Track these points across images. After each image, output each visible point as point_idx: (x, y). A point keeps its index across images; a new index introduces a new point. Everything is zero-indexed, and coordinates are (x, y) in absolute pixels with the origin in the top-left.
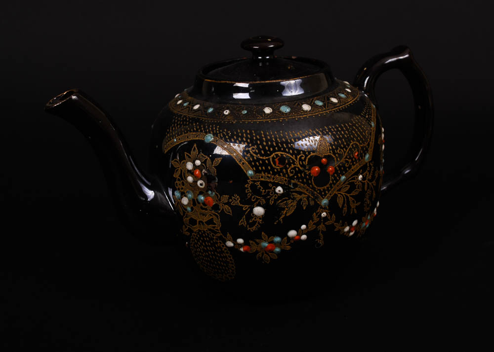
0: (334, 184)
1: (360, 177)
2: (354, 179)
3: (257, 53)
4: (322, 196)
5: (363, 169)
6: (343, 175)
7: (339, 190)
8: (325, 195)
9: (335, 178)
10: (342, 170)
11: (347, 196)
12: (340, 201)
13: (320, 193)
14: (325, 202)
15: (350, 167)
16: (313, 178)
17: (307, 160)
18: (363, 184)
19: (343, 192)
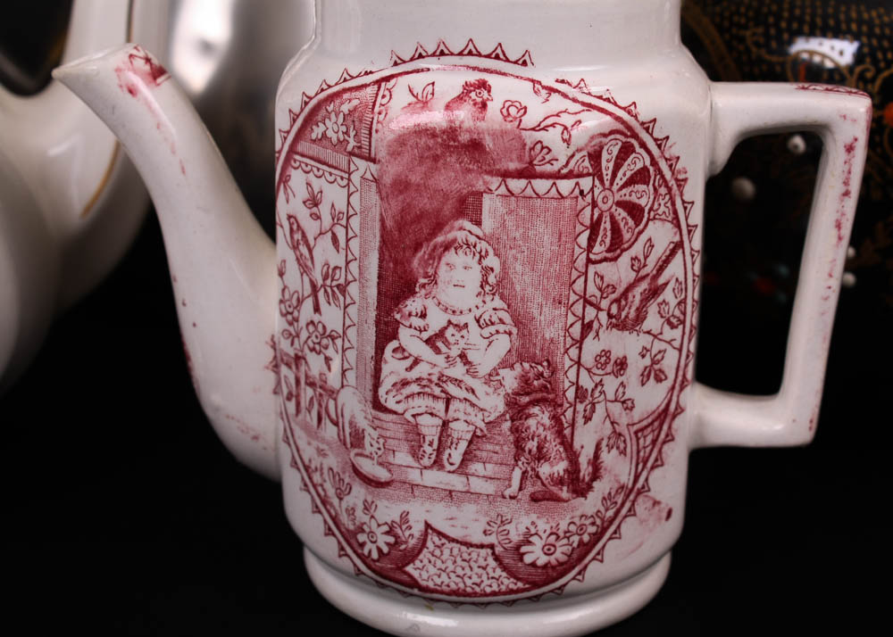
16: (887, 131)
17: (878, 82)
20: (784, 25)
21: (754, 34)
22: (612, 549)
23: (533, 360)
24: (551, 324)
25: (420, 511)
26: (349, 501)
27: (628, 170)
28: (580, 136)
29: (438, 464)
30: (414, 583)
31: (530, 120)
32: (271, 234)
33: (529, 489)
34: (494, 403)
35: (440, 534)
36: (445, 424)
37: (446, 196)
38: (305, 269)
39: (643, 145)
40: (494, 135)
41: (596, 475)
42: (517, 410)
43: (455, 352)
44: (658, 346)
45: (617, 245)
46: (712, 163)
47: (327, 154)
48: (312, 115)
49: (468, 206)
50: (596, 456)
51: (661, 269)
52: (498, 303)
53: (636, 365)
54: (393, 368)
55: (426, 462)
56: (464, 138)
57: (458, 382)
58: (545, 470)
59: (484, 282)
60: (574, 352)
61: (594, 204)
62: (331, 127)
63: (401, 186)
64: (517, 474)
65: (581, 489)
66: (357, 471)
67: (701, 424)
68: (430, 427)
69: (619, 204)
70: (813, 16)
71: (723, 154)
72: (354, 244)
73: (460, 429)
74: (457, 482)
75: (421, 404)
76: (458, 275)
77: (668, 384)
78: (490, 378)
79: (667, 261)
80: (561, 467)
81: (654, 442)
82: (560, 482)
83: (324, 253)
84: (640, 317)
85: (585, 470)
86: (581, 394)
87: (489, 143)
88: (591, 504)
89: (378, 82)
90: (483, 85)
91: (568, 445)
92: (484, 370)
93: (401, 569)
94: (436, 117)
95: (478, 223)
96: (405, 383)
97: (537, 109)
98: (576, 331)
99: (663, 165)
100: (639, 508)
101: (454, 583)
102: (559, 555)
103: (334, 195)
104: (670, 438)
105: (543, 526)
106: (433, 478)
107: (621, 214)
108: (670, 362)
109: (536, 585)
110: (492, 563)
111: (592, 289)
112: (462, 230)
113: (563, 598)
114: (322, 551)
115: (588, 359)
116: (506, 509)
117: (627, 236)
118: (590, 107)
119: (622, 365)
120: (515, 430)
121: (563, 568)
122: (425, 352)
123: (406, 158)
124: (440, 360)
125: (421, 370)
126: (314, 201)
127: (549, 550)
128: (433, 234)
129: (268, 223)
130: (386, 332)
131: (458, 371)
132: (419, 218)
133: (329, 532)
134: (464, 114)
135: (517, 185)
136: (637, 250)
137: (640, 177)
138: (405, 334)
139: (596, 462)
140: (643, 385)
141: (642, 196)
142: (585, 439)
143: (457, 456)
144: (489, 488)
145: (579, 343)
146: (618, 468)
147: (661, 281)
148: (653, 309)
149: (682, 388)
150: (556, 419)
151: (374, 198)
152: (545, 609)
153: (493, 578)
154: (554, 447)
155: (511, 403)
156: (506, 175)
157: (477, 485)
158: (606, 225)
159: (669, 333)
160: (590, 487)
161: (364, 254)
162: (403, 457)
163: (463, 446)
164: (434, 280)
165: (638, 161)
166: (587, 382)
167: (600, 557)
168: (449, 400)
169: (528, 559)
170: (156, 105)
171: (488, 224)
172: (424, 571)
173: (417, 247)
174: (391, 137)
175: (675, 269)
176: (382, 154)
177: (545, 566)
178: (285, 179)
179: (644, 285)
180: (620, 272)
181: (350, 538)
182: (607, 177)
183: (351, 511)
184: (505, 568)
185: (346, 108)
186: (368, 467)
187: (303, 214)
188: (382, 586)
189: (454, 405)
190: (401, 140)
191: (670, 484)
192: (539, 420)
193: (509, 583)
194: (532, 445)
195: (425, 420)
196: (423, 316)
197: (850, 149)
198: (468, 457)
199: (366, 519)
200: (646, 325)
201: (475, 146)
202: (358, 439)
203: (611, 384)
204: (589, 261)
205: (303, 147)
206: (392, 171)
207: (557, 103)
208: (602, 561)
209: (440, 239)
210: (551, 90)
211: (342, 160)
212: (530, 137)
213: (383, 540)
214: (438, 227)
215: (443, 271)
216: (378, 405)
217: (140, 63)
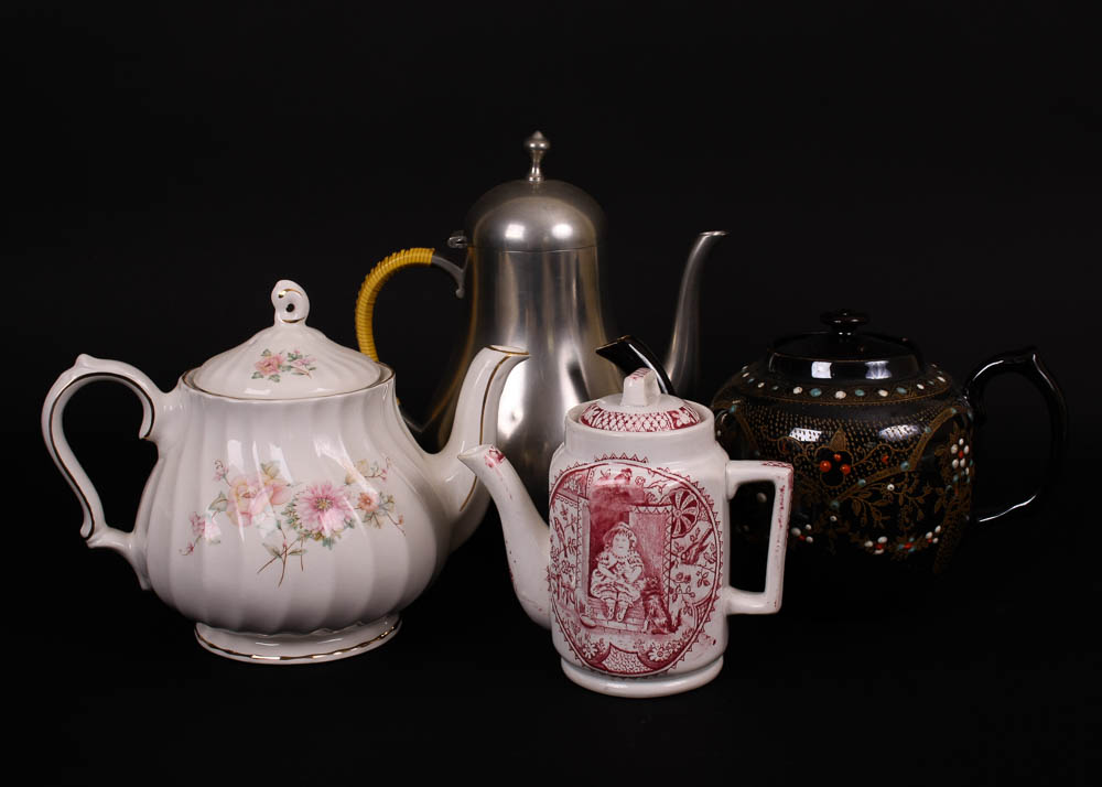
0: (849, 487)
1: (891, 486)
2: (879, 486)
3: (839, 327)
4: (831, 496)
5: (898, 478)
6: (862, 478)
7: (856, 495)
8: (836, 496)
9: (850, 480)
10: (862, 472)
11: (867, 506)
12: (857, 509)
13: (830, 492)
14: (836, 503)
15: (873, 472)
16: (821, 474)
17: (817, 452)
18: (896, 497)
19: (861, 498)
20: (776, 425)
21: (764, 428)
22: (688, 656)
23: (651, 577)
24: (658, 563)
25: (608, 639)
26: (579, 635)
27: (686, 502)
28: (665, 491)
29: (614, 619)
30: (606, 669)
31: (646, 485)
32: (548, 524)
33: (651, 629)
34: (636, 594)
35: (616, 648)
36: (617, 603)
37: (615, 513)
38: (561, 540)
39: (693, 492)
40: (633, 490)
41: (679, 623)
42: (645, 597)
43: (620, 573)
44: (704, 571)
45: (684, 531)
46: (727, 496)
47: (570, 495)
48: (565, 478)
49: (624, 517)
50: (679, 616)
51: (704, 540)
52: (636, 554)
53: (695, 579)
54: (596, 580)
55: (610, 618)
56: (622, 491)
57: (622, 586)
58: (657, 621)
59: (631, 546)
60: (667, 574)
61: (673, 516)
62: (571, 484)
63: (598, 509)
64: (646, 623)
65: (673, 630)
66: (582, 623)
67: (729, 604)
68: (611, 604)
69: (684, 515)
71: (732, 492)
72: (580, 531)
73: (623, 605)
74: (622, 626)
75: (607, 594)
76: (621, 543)
77: (710, 587)
78: (634, 584)
79: (707, 536)
80: (664, 620)
81: (705, 611)
82: (664, 626)
83: (569, 533)
84: (696, 559)
85: (674, 622)
86: (671, 591)
87: (631, 493)
88: (678, 635)
89: (589, 468)
90: (629, 470)
91: (666, 611)
92: (632, 581)
93: (600, 663)
94: (611, 483)
95: (628, 523)
96: (601, 586)
97: (649, 480)
98: (668, 565)
99: (703, 499)
100: (700, 638)
101: (622, 668)
102: (665, 656)
103: (572, 511)
104: (713, 609)
105: (657, 644)
106: (613, 624)
107: (685, 519)
108: (711, 577)
109: (655, 669)
110: (637, 660)
111: (673, 548)
112: (622, 526)
113: (667, 676)
114: (569, 659)
115: (673, 576)
116: (642, 637)
117: (688, 527)
118: (671, 478)
119: (689, 578)
120: (645, 605)
121: (667, 663)
122: (608, 573)
123: (600, 498)
124: (614, 576)
125: (607, 581)
126: (565, 513)
127: (660, 654)
128: (610, 528)
129: (546, 520)
130: (593, 565)
131: (622, 581)
132: (605, 521)
133: (572, 649)
134: (621, 482)
135: (642, 509)
136: (693, 532)
137: (693, 504)
138: (600, 566)
139: (679, 618)
140: (699, 587)
141: (694, 511)
142: (674, 609)
143: (622, 616)
144: (635, 628)
145: (669, 570)
146: (689, 621)
147: (704, 544)
148: (701, 555)
149: (717, 588)
150: (661, 600)
151: (588, 513)
152: (660, 681)
153: (638, 667)
154: (660, 612)
155: (643, 594)
156: (638, 505)
157: (630, 627)
158: (679, 523)
159: (709, 566)
160: (677, 629)
161: (584, 535)
162: (600, 616)
163: (624, 611)
164: (611, 545)
165: (692, 498)
166: (673, 585)
167: (682, 659)
168: (618, 592)
169: (652, 658)
170: (500, 471)
171: (632, 523)
172: (609, 663)
173: (605, 532)
174: (594, 490)
175: (711, 539)
176: (590, 496)
177: (659, 661)
178: (553, 503)
179: (697, 546)
180: (686, 541)
181: (580, 650)
182: (678, 504)
183: (580, 640)
184: (642, 662)
185: (577, 478)
186: (587, 620)
187: (560, 517)
188: (592, 671)
189: (620, 595)
190: (598, 492)
191: (716, 629)
192: (654, 601)
193: (644, 668)
194: (652, 611)
195: (609, 601)
196: (607, 559)
197: (782, 490)
198: (626, 616)
199: (586, 642)
200: (699, 562)
201: (626, 494)
202: (582, 609)
203: (684, 587)
204: (672, 538)
205: (559, 491)
206: (594, 503)
207: (657, 477)
208: (683, 661)
209: (613, 529)
210: (655, 472)
211: (576, 498)
212: (646, 491)
213: (593, 651)
214: (613, 525)
215: (615, 542)
216: (590, 595)
217: (494, 454)
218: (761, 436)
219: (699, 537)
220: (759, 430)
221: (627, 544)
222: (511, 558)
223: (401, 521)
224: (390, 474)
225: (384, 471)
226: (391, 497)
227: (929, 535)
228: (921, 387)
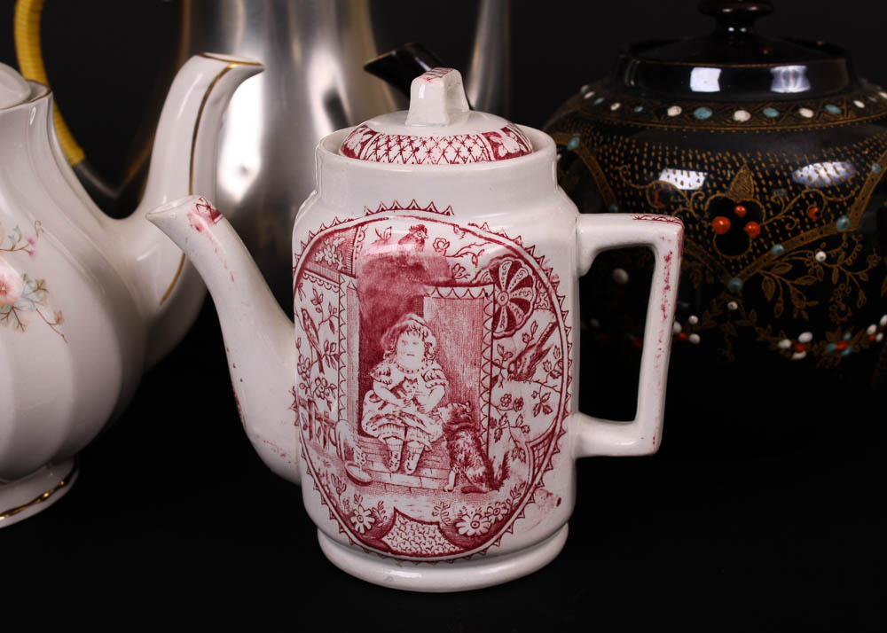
0: (758, 256)
1: (821, 255)
2: (804, 255)
4: (730, 271)
5: (831, 243)
6: (778, 242)
7: (768, 268)
8: (737, 270)
9: (760, 246)
10: (778, 233)
11: (785, 284)
12: (769, 290)
13: (728, 266)
14: (737, 283)
15: (795, 232)
16: (715, 236)
17: (708, 203)
18: (829, 272)
19: (776, 273)
20: (644, 163)
21: (625, 169)
22: (519, 525)
23: (459, 401)
24: (470, 378)
25: (391, 502)
26: (345, 495)
27: (517, 279)
28: (483, 261)
29: (401, 469)
30: (388, 549)
31: (452, 250)
32: (292, 319)
33: (461, 485)
34: (436, 430)
35: (404, 516)
36: (405, 444)
37: (400, 298)
38: (313, 344)
39: (527, 262)
40: (429, 260)
41: (505, 475)
42: (450, 434)
43: (409, 397)
44: (544, 390)
45: (512, 326)
46: (579, 269)
47: (325, 271)
48: (317, 244)
49: (415, 305)
50: (505, 463)
51: (544, 341)
52: (436, 365)
53: (530, 403)
54: (370, 408)
55: (394, 468)
56: (411, 262)
57: (412, 417)
58: (470, 472)
59: (427, 352)
60: (486, 396)
61: (495, 302)
62: (328, 254)
63: (372, 292)
64: (452, 476)
65: (495, 485)
66: (349, 476)
67: (581, 441)
68: (395, 446)
69: (512, 300)
70: (664, 156)
71: (586, 263)
72: (344, 329)
73: (415, 447)
74: (414, 482)
75: (389, 431)
76: (410, 348)
77: (554, 414)
78: (432, 413)
79: (548, 335)
80: (480, 471)
81: (545, 454)
82: (481, 480)
83: (325, 334)
84: (531, 372)
85: (497, 472)
86: (492, 423)
87: (426, 265)
88: (503, 494)
89: (357, 226)
90: (422, 228)
91: (485, 456)
92: (428, 408)
93: (379, 539)
94: (393, 249)
95: (421, 315)
96: (378, 418)
97: (456, 244)
98: (487, 382)
99: (542, 274)
100: (537, 497)
101: (414, 548)
102: (482, 528)
103: (330, 297)
104: (557, 451)
105: (470, 509)
106: (398, 479)
107: (514, 307)
108: (554, 400)
109: (467, 548)
110: (439, 535)
111: (496, 356)
112: (411, 319)
113: (486, 558)
114: (328, 530)
115: (496, 399)
116: (446, 498)
117: (518, 320)
118: (490, 240)
119: (520, 403)
120: (450, 447)
121: (485, 537)
122: (390, 397)
123: (375, 275)
124: (400, 402)
125: (389, 409)
126: (318, 301)
127: (475, 525)
128: (393, 323)
129: (289, 312)
130: (365, 385)
131: (412, 409)
132: (384, 312)
133: (333, 517)
134: (410, 247)
135: (445, 291)
136: (527, 328)
137: (527, 282)
138: (376, 385)
139: (504, 467)
140: (535, 416)
141: (528, 294)
142: (497, 452)
143: (413, 465)
144: (435, 485)
145: (489, 390)
146: (520, 471)
147: (544, 348)
148: (539, 366)
149: (563, 418)
150: (476, 439)
151: (355, 300)
152: (475, 566)
153: (440, 545)
154: (475, 457)
155: (447, 430)
156: (438, 285)
157: (427, 483)
158: (504, 314)
159: (551, 382)
160: (501, 484)
161: (350, 335)
162: (378, 466)
163: (417, 458)
164: (395, 352)
165: (525, 272)
166: (495, 415)
167: (510, 530)
168: (406, 428)
169: (462, 531)
170: (214, 238)
171: (428, 316)
172: (394, 540)
173: (383, 331)
174: (365, 262)
175: (554, 339)
176: (359, 273)
177: (473, 536)
178: (299, 286)
179: (532, 351)
180: (515, 344)
181: (346, 520)
182: (503, 283)
183: (346, 502)
184: (447, 538)
185: (336, 243)
186: (356, 473)
187: (311, 309)
188: (368, 551)
189: (410, 431)
190: (371, 265)
191: (560, 481)
192: (465, 440)
193: (449, 547)
194: (461, 456)
195: (392, 441)
196: (389, 374)
197: (668, 259)
198: (420, 465)
199: (356, 507)
200: (535, 377)
201: (418, 267)
202: (349, 454)
203: (512, 416)
204: (493, 337)
205: (309, 265)
206: (366, 283)
207: (469, 239)
208: (512, 533)
209: (397, 325)
210: (465, 231)
211: (335, 275)
212: (452, 262)
213: (367, 521)
214: (396, 318)
215: (400, 344)
216: (361, 432)
217: (203, 210)
218: (620, 181)
219: (537, 336)
220: (616, 173)
221: (421, 348)
222: (235, 375)
223: (59, 320)
224: (41, 246)
225: (31, 242)
226: (43, 282)
227: (872, 329)
228: (860, 104)
